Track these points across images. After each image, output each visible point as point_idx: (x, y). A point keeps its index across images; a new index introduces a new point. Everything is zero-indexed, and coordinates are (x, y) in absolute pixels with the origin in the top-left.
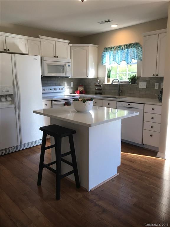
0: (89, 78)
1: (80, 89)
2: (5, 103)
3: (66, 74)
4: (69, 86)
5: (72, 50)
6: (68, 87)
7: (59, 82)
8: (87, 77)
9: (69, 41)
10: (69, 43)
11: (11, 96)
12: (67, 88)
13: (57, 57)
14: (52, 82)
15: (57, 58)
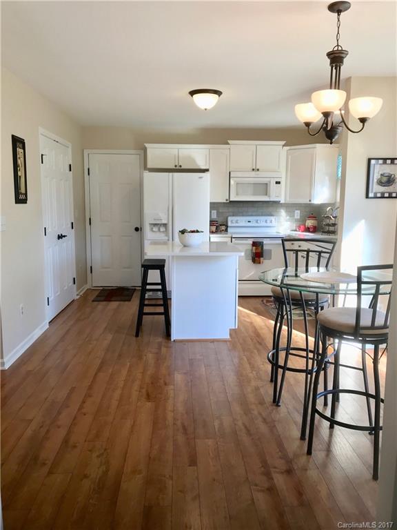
0: (313, 204)
1: (310, 223)
2: (158, 234)
3: (269, 197)
4: (290, 217)
5: (290, 157)
6: (288, 217)
7: (270, 209)
8: (310, 201)
9: (284, 142)
10: (284, 146)
11: (165, 225)
12: (286, 221)
13: (258, 170)
14: (255, 209)
15: (258, 173)
